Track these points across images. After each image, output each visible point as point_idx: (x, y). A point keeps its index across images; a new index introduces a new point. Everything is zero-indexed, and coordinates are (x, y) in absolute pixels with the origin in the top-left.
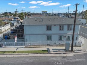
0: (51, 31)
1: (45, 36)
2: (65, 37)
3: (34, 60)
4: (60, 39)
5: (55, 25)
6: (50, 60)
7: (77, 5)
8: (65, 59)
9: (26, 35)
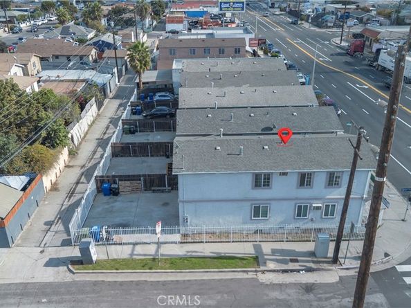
0: (271, 188)
1: (249, 204)
2: (318, 208)
3: (219, 297)
4: (299, 215)
5: (284, 174)
6: (265, 298)
8: (311, 296)
9: (183, 202)
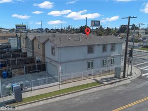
0: (94, 53)
5: (99, 45)
7: (129, 18)
